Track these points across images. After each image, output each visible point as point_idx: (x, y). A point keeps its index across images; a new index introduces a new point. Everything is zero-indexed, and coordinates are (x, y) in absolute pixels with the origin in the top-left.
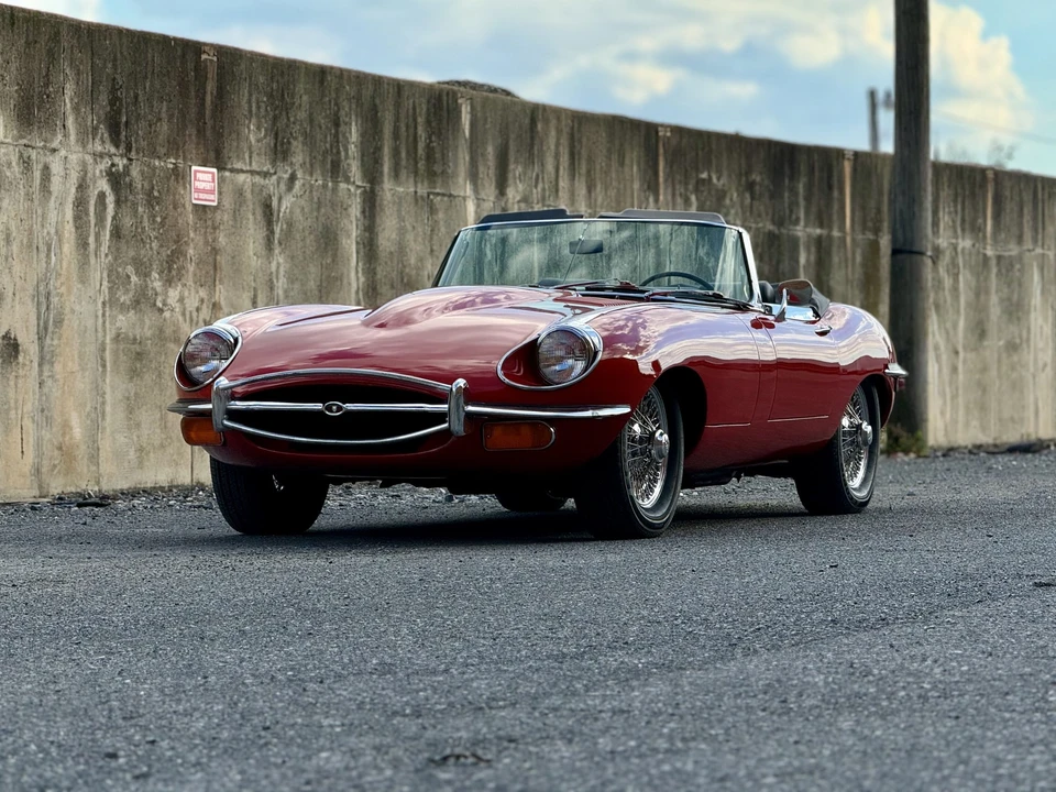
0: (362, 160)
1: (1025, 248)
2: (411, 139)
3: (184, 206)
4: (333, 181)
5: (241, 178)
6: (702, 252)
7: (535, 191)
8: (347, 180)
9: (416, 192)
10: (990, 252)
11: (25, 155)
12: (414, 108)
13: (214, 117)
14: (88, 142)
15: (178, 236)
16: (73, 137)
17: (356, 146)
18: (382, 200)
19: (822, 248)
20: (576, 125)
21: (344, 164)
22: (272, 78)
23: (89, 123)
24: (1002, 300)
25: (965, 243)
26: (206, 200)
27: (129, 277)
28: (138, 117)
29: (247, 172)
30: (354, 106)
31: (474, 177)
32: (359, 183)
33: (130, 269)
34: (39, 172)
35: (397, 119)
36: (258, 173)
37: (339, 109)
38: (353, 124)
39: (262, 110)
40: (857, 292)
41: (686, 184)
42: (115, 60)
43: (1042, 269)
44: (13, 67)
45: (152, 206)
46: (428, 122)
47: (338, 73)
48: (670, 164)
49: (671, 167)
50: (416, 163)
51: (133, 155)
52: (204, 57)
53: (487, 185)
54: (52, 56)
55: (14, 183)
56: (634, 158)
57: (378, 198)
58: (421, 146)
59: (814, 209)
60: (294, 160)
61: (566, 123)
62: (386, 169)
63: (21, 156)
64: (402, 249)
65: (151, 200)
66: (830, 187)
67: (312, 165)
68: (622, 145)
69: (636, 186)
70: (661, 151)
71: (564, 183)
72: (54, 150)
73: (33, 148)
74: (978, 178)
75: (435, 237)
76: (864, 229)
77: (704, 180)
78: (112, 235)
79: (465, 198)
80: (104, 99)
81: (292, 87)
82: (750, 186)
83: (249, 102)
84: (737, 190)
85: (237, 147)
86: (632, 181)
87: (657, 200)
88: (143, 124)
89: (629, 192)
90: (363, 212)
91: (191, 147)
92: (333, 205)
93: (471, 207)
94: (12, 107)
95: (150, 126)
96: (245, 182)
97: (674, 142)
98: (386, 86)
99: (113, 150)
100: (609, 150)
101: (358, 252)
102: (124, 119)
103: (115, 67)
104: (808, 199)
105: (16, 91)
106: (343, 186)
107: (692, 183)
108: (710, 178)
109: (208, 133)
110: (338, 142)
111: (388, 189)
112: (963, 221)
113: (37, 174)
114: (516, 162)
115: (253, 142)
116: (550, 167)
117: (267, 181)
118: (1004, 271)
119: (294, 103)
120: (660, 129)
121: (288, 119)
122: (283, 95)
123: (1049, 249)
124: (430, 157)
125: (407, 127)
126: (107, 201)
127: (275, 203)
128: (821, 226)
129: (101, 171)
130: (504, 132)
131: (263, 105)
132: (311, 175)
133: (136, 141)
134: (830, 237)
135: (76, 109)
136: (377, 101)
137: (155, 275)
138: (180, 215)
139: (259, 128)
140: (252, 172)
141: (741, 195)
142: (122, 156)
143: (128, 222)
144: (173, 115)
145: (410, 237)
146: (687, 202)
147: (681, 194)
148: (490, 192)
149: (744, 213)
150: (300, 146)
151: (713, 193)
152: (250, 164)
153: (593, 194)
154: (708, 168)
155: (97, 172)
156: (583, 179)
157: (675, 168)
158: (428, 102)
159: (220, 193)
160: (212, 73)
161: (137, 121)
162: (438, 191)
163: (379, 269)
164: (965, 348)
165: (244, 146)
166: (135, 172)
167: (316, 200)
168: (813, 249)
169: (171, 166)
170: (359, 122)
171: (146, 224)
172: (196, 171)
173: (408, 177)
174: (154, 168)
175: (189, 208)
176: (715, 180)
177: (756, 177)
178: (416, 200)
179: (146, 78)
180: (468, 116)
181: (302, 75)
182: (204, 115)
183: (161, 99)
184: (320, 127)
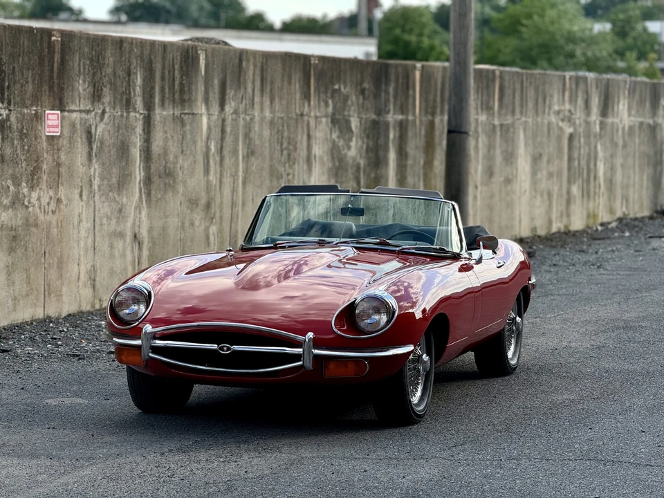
0: (143, 97)
1: (516, 117)
2: (171, 79)
3: (41, 137)
4: (127, 112)
5: (74, 115)
6: (334, 136)
7: (241, 106)
8: (135, 110)
9: (174, 114)
10: (496, 122)
12: (173, 60)
13: (59, 77)
15: (37, 157)
17: (140, 88)
18: (154, 121)
19: (402, 127)
20: (265, 60)
21: (133, 100)
22: (92, 48)
24: (502, 152)
25: (483, 118)
26: (53, 132)
27: (8, 187)
28: (15, 82)
29: (77, 111)
30: (139, 62)
31: (207, 100)
32: (142, 112)
33: (9, 182)
35: (164, 68)
36: (84, 111)
37: (130, 65)
38: (139, 73)
39: (87, 70)
40: (422, 154)
41: (326, 93)
43: (525, 130)
45: (23, 140)
46: (181, 68)
47: (130, 41)
48: (318, 80)
49: (318, 83)
50: (174, 95)
51: (12, 107)
52: (53, 38)
53: (214, 105)
56: (297, 77)
57: (152, 120)
58: (177, 83)
59: (398, 103)
60: (104, 100)
61: (259, 59)
62: (157, 101)
64: (166, 152)
65: (22, 136)
66: (408, 88)
67: (114, 103)
68: (290, 71)
69: (298, 96)
70: (312, 73)
71: (257, 99)
74: (491, 76)
75: (184, 142)
76: (427, 113)
77: (336, 90)
79: (201, 115)
81: (103, 53)
82: (363, 91)
83: (79, 65)
84: (355, 95)
85: (72, 96)
86: (295, 94)
87: (309, 105)
88: (18, 86)
89: (293, 101)
90: (144, 130)
91: (45, 98)
92: (126, 127)
93: (205, 120)
95: (22, 87)
96: (76, 118)
97: (320, 67)
98: (157, 46)
100: (283, 76)
101: (140, 156)
102: (7, 84)
104: (395, 97)
106: (132, 114)
107: (330, 91)
108: (340, 89)
109: (56, 89)
110: (129, 86)
111: (159, 114)
112: (482, 104)
114: (231, 88)
115: (81, 91)
116: (250, 90)
117: (89, 116)
118: (504, 133)
119: (104, 64)
120: (312, 59)
121: (101, 74)
122: (98, 59)
123: (529, 117)
124: (182, 91)
125: (169, 72)
127: (93, 130)
128: (402, 113)
130: (224, 70)
131: (87, 67)
132: (114, 109)
133: (13, 99)
134: (407, 120)
136: (152, 57)
137: (24, 184)
138: (39, 143)
139: (84, 82)
140: (80, 111)
141: (357, 98)
142: (5, 108)
143: (8, 150)
144: (35, 78)
145: (170, 143)
146: (327, 105)
147: (323, 100)
148: (215, 109)
149: (359, 109)
150: (108, 91)
151: (342, 97)
152: (79, 106)
153: (273, 105)
154: (339, 81)
156: (268, 95)
157: (320, 83)
158: (181, 55)
159: (62, 127)
160: (58, 48)
161: (14, 85)
162: (186, 111)
163: (152, 167)
164: (482, 184)
165: (76, 94)
166: (13, 119)
167: (117, 125)
168: (398, 129)
169: (34, 112)
170: (142, 72)
171: (19, 151)
172: (48, 114)
173: (169, 104)
174: (24, 115)
175: (44, 138)
176: (342, 89)
177: (366, 85)
178: (174, 119)
179: (20, 56)
180: (204, 61)
181: (110, 44)
182: (53, 77)
183: (28, 69)
184: (120, 78)
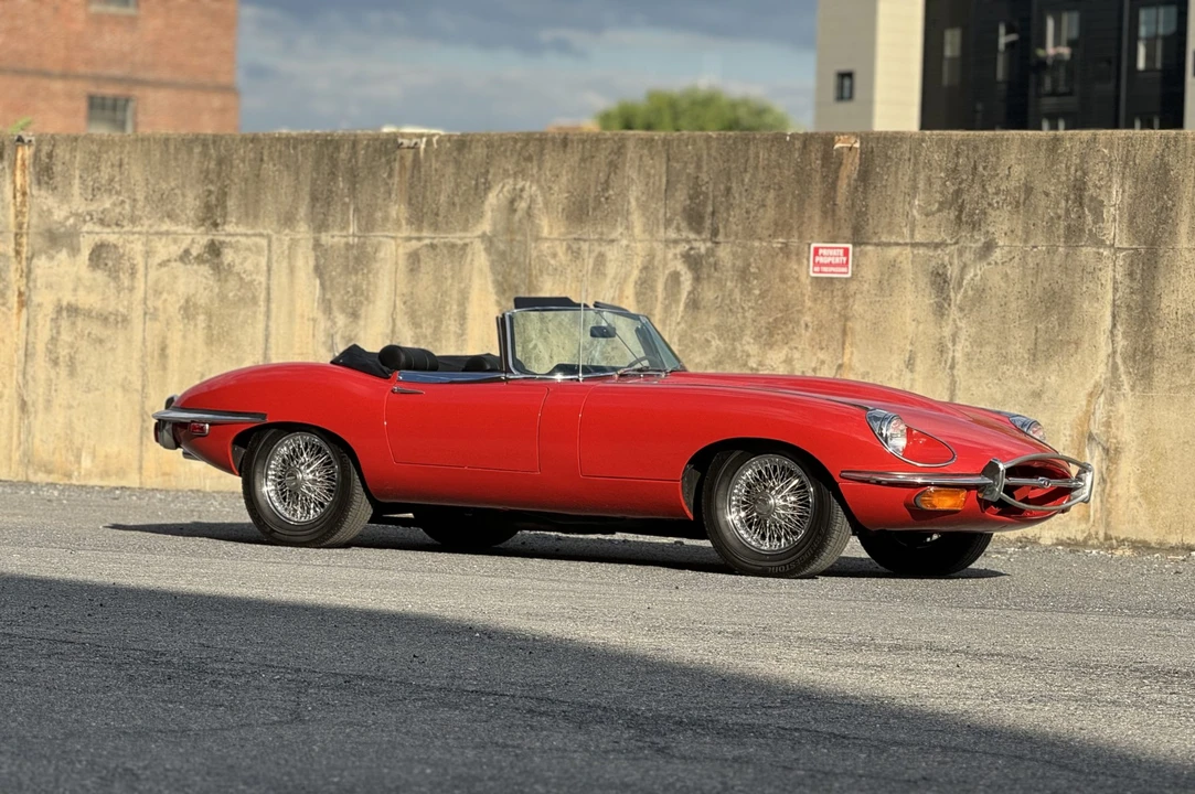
0: (1131, 222)
3: (797, 279)
4: (1067, 246)
5: (894, 251)
8: (1097, 244)
11: (575, 246)
13: (851, 198)
14: (657, 232)
15: (786, 306)
16: (638, 230)
17: (1119, 209)
21: (1092, 228)
22: (957, 154)
23: (661, 215)
26: (832, 272)
27: (709, 341)
28: (730, 207)
29: (906, 244)
30: (1117, 169)
32: (1124, 246)
33: (711, 335)
34: (591, 261)
36: (922, 245)
37: (1085, 174)
38: (1115, 188)
39: (936, 186)
42: (700, 159)
44: (564, 179)
45: (748, 282)
47: (1086, 138)
51: (720, 238)
52: (839, 145)
54: (613, 166)
55: (560, 269)
57: (1165, 259)
60: (992, 229)
62: (1184, 229)
63: (569, 248)
65: (743, 275)
67: (1027, 233)
72: (613, 241)
73: (585, 241)
78: (687, 305)
80: (681, 196)
81: (993, 159)
83: (914, 180)
85: (890, 223)
88: (736, 212)
90: (1130, 275)
91: (812, 227)
92: (1065, 269)
94: (560, 210)
95: (748, 213)
96: (901, 254)
99: (692, 236)
101: (1114, 316)
102: (710, 209)
103: (699, 167)
105: (566, 198)
106: (1087, 250)
109: (842, 212)
110: (1081, 207)
111: (1187, 249)
113: (590, 262)
115: (917, 216)
117: (939, 251)
119: (996, 175)
121: (985, 190)
122: (975, 168)
126: (682, 279)
127: (953, 272)
129: (675, 255)
131: (938, 181)
132: (1026, 241)
133: (725, 227)
135: (643, 207)
136: (1171, 159)
137: (747, 338)
138: (792, 287)
139: (928, 203)
140: (914, 245)
142: (704, 241)
143: (709, 294)
144: (784, 201)
150: (1006, 215)
152: (912, 236)
155: (670, 256)
159: (857, 265)
160: (851, 159)
161: (728, 209)
163: (1160, 332)
165: (901, 221)
166: (724, 253)
167: (1032, 266)
169: (779, 245)
170: (1128, 183)
171: (737, 295)
172: (818, 248)
174: (752, 249)
175: (805, 280)
179: (746, 171)
182: (834, 199)
183: (768, 189)
184: (1047, 194)
